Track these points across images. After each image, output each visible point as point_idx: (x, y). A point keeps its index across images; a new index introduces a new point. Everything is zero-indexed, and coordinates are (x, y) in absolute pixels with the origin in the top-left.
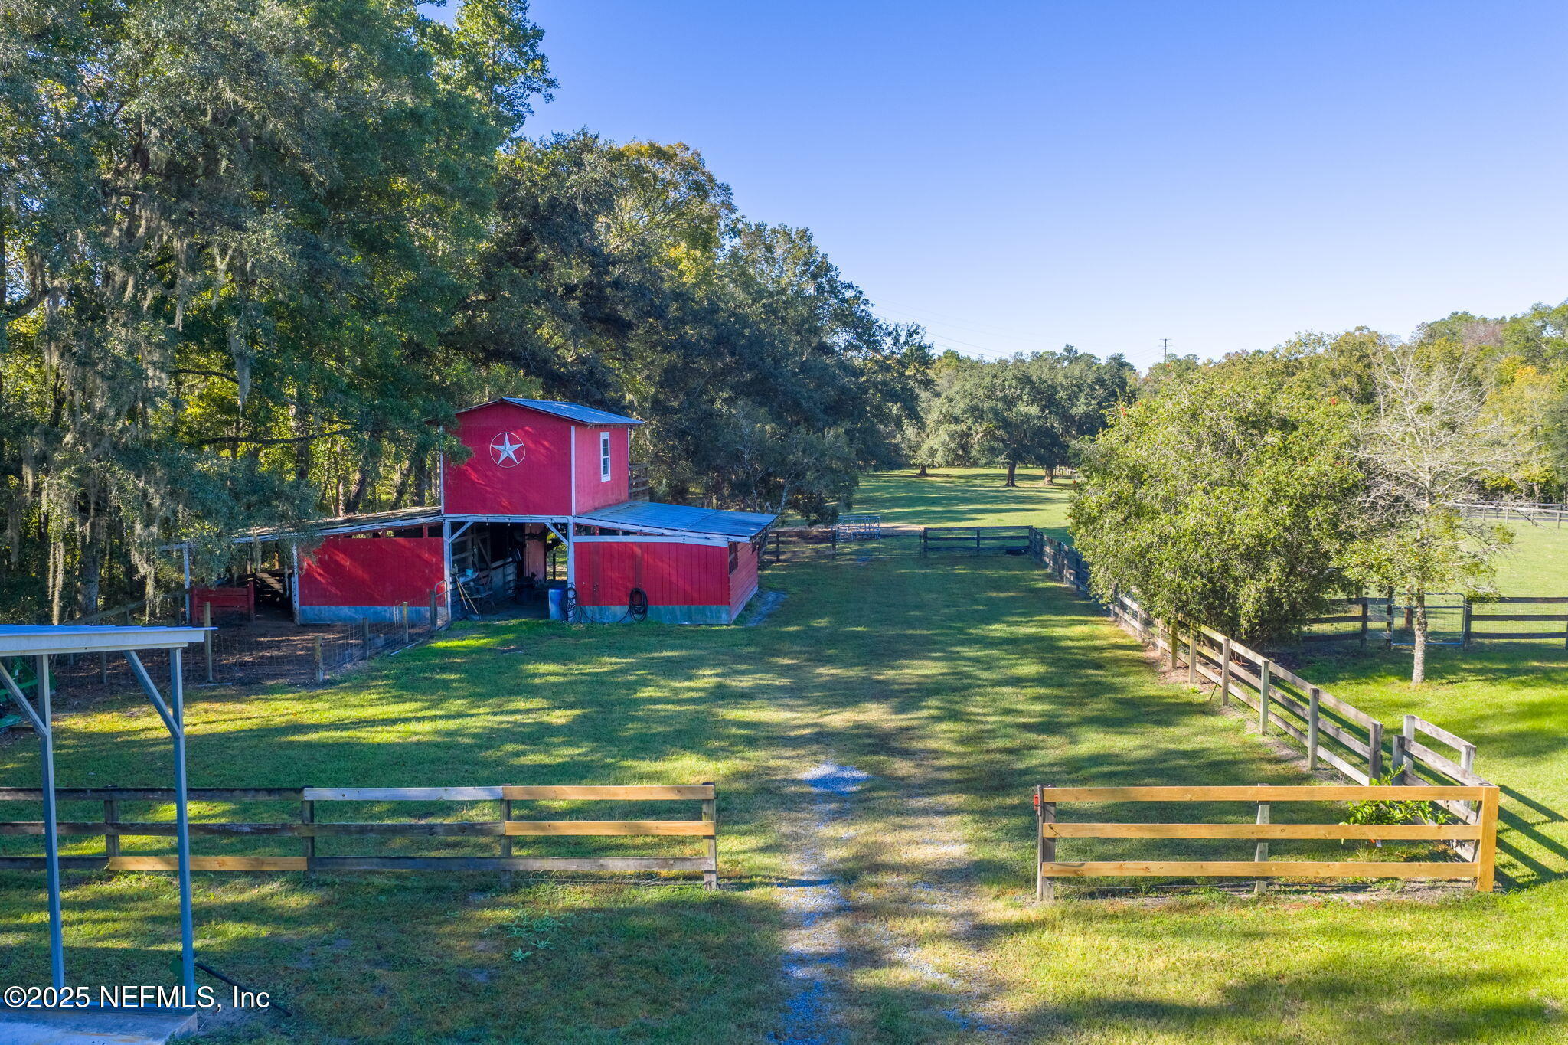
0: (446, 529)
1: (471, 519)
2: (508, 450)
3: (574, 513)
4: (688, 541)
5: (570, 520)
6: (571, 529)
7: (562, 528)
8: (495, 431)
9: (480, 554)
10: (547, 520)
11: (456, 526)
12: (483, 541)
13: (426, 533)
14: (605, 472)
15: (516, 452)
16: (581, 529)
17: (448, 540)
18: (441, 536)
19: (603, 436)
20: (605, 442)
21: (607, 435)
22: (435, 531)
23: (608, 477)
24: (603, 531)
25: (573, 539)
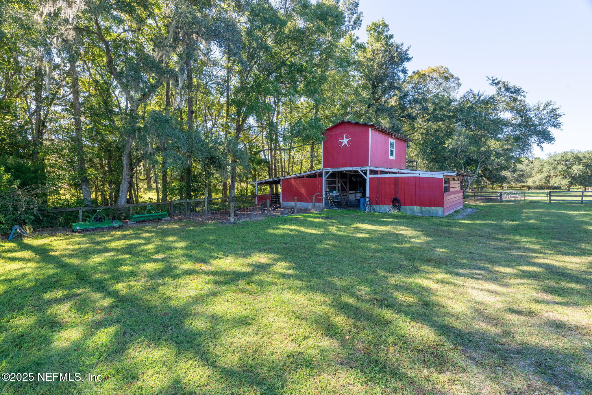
0: (324, 174)
1: (332, 170)
2: (345, 141)
3: (369, 165)
4: (421, 176)
5: (368, 168)
6: (368, 172)
7: (365, 172)
8: (340, 134)
9: (342, 187)
10: (359, 169)
11: (327, 173)
12: (345, 183)
13: (318, 176)
14: (392, 155)
15: (348, 142)
16: (372, 172)
17: (324, 178)
18: (322, 177)
19: (391, 140)
20: (392, 144)
21: (393, 141)
22: (321, 175)
23: (393, 158)
24: (382, 172)
25: (369, 176)
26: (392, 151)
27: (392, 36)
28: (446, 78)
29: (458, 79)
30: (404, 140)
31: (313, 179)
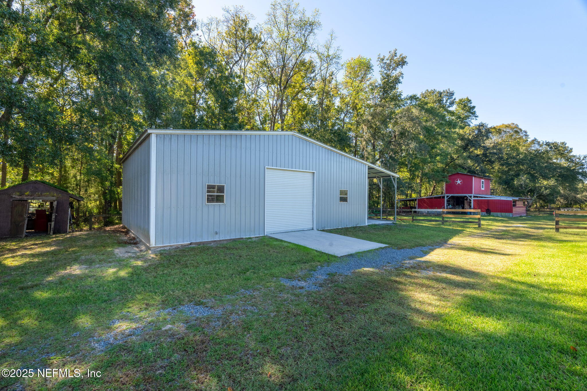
0: (446, 197)
1: (451, 195)
2: (459, 182)
5: (472, 195)
6: (472, 197)
7: (471, 197)
8: (456, 178)
9: (453, 204)
10: (467, 195)
11: (447, 197)
12: (454, 201)
13: (442, 198)
14: (483, 188)
15: (461, 182)
16: (474, 197)
17: (446, 199)
19: (482, 180)
20: (483, 182)
21: (483, 180)
22: (444, 197)
23: (483, 189)
24: (480, 197)
25: (472, 199)
26: (483, 186)
27: (474, 107)
28: (516, 132)
29: (526, 132)
30: (488, 179)
31: (439, 199)
